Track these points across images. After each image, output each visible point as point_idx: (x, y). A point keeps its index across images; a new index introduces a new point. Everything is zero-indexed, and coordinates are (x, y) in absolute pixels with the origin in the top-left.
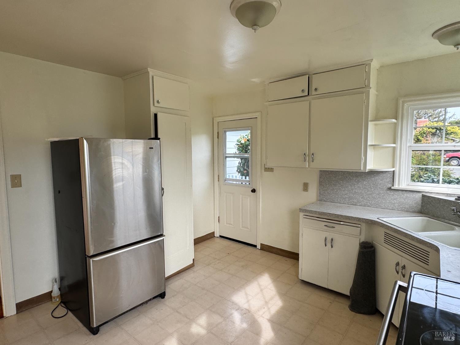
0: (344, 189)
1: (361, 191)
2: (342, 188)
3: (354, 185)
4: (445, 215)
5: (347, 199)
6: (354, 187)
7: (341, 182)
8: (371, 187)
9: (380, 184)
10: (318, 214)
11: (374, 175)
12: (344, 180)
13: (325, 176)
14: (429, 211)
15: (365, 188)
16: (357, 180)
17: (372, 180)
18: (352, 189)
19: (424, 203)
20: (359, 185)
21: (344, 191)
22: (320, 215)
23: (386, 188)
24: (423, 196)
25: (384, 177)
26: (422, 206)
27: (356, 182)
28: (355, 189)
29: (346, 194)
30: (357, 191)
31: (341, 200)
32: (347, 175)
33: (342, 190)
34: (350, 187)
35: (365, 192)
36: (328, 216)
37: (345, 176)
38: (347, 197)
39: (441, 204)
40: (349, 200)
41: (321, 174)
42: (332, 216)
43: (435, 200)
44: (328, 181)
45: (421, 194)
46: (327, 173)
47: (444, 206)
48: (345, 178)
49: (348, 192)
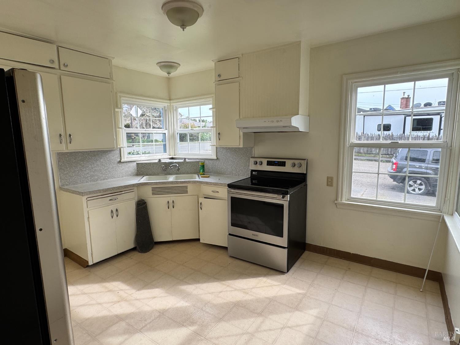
0: (85, 169)
1: (100, 168)
2: (83, 168)
3: (94, 163)
4: (155, 172)
5: (89, 178)
6: (94, 165)
7: (82, 162)
8: (106, 163)
9: (113, 159)
10: (102, 192)
11: (107, 153)
12: (85, 161)
13: (65, 159)
14: (143, 173)
15: (102, 165)
16: (95, 159)
17: (107, 157)
18: (92, 168)
19: (139, 168)
20: (97, 163)
21: (85, 170)
22: (104, 192)
23: (117, 162)
24: (137, 164)
25: (114, 153)
26: (137, 171)
27: (95, 161)
28: (95, 167)
29: (87, 174)
30: (96, 169)
31: (84, 180)
32: (86, 155)
33: (83, 170)
34: (90, 166)
35: (102, 168)
36: (111, 191)
37: (85, 156)
38: (89, 176)
39: (152, 166)
40: (91, 178)
41: (60, 158)
42: (114, 190)
43: (147, 164)
44: (68, 164)
45: (135, 163)
46: (66, 156)
47: (154, 166)
48: (85, 158)
49: (89, 171)
